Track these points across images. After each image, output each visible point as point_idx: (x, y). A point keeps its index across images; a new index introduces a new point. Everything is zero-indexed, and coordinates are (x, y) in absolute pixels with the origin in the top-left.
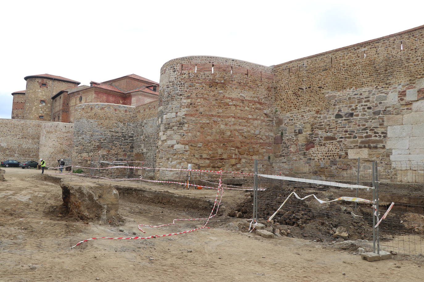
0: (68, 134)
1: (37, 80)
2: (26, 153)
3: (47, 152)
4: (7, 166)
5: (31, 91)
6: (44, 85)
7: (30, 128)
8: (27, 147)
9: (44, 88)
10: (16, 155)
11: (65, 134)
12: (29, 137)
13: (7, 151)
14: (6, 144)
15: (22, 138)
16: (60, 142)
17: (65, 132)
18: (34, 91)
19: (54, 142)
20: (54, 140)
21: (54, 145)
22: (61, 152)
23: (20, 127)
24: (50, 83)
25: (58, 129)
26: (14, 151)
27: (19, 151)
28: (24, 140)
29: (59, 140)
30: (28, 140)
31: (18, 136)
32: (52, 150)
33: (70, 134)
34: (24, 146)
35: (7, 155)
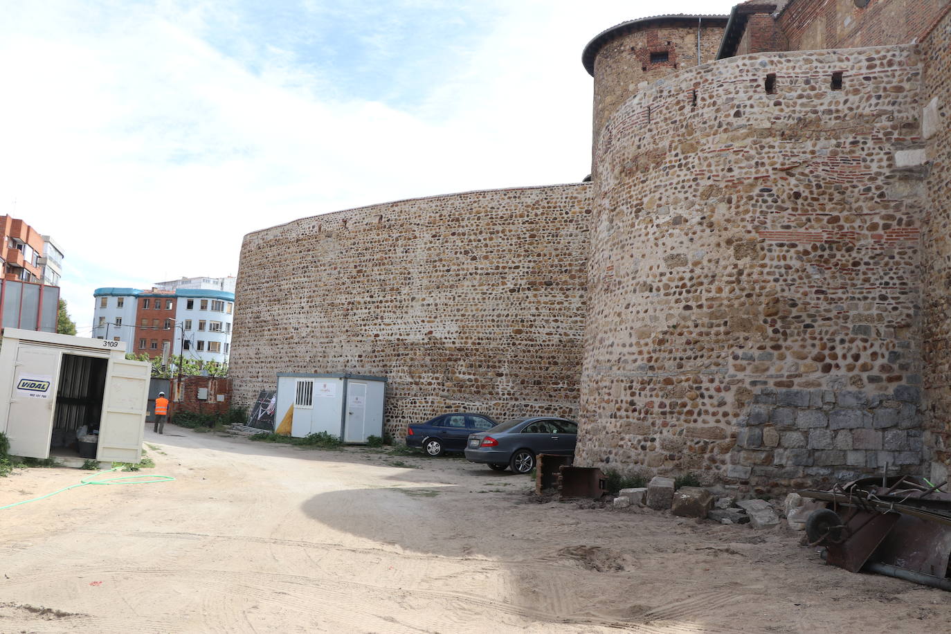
0: (809, 145)
1: (629, 42)
2: (553, 370)
3: (623, 336)
4: (434, 447)
5: (609, 99)
6: (660, 56)
7: (572, 227)
8: (556, 339)
9: (663, 68)
10: (504, 385)
11: (778, 153)
12: (565, 277)
13: (462, 366)
14: (454, 328)
15: (532, 285)
16: (733, 231)
17: (770, 132)
18: (619, 93)
19: (676, 240)
20: (678, 221)
21: (675, 260)
22: (744, 325)
23: (519, 227)
24: (686, 41)
25: (708, 113)
26: (491, 362)
27: (515, 360)
28: (543, 299)
29: (722, 207)
30: (560, 297)
31: (510, 277)
32: (665, 313)
33: (825, 146)
34: (541, 334)
35: (460, 386)
